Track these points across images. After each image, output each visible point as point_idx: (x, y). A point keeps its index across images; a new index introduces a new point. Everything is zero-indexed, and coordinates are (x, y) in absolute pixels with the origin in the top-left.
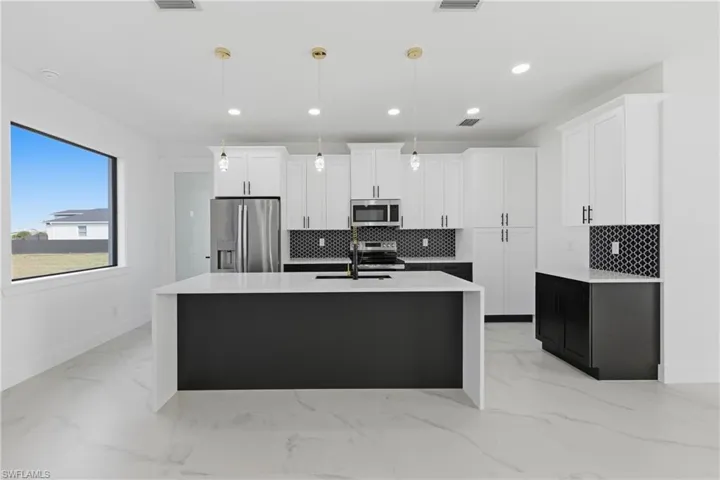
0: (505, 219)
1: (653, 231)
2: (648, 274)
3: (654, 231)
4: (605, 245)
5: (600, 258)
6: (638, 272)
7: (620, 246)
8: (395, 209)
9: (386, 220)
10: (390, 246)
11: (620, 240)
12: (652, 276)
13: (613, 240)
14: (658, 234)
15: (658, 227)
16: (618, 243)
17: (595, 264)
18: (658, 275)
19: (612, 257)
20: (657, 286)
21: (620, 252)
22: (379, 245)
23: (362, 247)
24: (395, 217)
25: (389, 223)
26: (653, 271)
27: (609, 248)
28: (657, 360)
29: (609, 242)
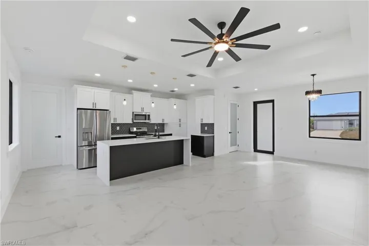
0: (180, 120)
2: (212, 134)
3: (213, 124)
4: (204, 128)
5: (203, 131)
6: (210, 134)
7: (207, 128)
8: (149, 116)
9: (146, 120)
10: (145, 129)
11: (207, 126)
13: (205, 126)
17: (202, 133)
18: (214, 134)
19: (205, 130)
20: (214, 136)
22: (141, 129)
23: (135, 129)
24: (149, 119)
25: (147, 121)
28: (214, 152)
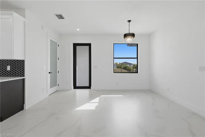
1: (22, 62)
2: (21, 76)
4: (4, 67)
6: (17, 76)
7: (11, 67)
11: (11, 65)
12: (22, 76)
13: (7, 65)
14: (24, 63)
15: (24, 61)
16: (10, 66)
18: (24, 76)
19: (7, 71)
20: (24, 79)
21: (11, 69)
26: (22, 75)
27: (6, 68)
28: (24, 103)
29: (6, 66)
